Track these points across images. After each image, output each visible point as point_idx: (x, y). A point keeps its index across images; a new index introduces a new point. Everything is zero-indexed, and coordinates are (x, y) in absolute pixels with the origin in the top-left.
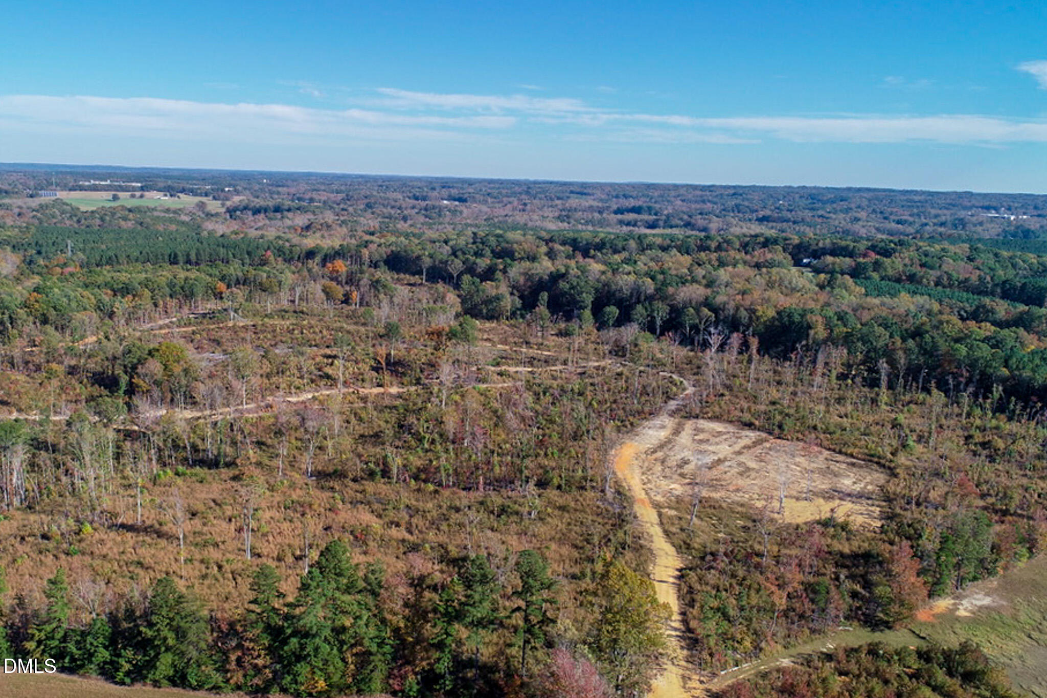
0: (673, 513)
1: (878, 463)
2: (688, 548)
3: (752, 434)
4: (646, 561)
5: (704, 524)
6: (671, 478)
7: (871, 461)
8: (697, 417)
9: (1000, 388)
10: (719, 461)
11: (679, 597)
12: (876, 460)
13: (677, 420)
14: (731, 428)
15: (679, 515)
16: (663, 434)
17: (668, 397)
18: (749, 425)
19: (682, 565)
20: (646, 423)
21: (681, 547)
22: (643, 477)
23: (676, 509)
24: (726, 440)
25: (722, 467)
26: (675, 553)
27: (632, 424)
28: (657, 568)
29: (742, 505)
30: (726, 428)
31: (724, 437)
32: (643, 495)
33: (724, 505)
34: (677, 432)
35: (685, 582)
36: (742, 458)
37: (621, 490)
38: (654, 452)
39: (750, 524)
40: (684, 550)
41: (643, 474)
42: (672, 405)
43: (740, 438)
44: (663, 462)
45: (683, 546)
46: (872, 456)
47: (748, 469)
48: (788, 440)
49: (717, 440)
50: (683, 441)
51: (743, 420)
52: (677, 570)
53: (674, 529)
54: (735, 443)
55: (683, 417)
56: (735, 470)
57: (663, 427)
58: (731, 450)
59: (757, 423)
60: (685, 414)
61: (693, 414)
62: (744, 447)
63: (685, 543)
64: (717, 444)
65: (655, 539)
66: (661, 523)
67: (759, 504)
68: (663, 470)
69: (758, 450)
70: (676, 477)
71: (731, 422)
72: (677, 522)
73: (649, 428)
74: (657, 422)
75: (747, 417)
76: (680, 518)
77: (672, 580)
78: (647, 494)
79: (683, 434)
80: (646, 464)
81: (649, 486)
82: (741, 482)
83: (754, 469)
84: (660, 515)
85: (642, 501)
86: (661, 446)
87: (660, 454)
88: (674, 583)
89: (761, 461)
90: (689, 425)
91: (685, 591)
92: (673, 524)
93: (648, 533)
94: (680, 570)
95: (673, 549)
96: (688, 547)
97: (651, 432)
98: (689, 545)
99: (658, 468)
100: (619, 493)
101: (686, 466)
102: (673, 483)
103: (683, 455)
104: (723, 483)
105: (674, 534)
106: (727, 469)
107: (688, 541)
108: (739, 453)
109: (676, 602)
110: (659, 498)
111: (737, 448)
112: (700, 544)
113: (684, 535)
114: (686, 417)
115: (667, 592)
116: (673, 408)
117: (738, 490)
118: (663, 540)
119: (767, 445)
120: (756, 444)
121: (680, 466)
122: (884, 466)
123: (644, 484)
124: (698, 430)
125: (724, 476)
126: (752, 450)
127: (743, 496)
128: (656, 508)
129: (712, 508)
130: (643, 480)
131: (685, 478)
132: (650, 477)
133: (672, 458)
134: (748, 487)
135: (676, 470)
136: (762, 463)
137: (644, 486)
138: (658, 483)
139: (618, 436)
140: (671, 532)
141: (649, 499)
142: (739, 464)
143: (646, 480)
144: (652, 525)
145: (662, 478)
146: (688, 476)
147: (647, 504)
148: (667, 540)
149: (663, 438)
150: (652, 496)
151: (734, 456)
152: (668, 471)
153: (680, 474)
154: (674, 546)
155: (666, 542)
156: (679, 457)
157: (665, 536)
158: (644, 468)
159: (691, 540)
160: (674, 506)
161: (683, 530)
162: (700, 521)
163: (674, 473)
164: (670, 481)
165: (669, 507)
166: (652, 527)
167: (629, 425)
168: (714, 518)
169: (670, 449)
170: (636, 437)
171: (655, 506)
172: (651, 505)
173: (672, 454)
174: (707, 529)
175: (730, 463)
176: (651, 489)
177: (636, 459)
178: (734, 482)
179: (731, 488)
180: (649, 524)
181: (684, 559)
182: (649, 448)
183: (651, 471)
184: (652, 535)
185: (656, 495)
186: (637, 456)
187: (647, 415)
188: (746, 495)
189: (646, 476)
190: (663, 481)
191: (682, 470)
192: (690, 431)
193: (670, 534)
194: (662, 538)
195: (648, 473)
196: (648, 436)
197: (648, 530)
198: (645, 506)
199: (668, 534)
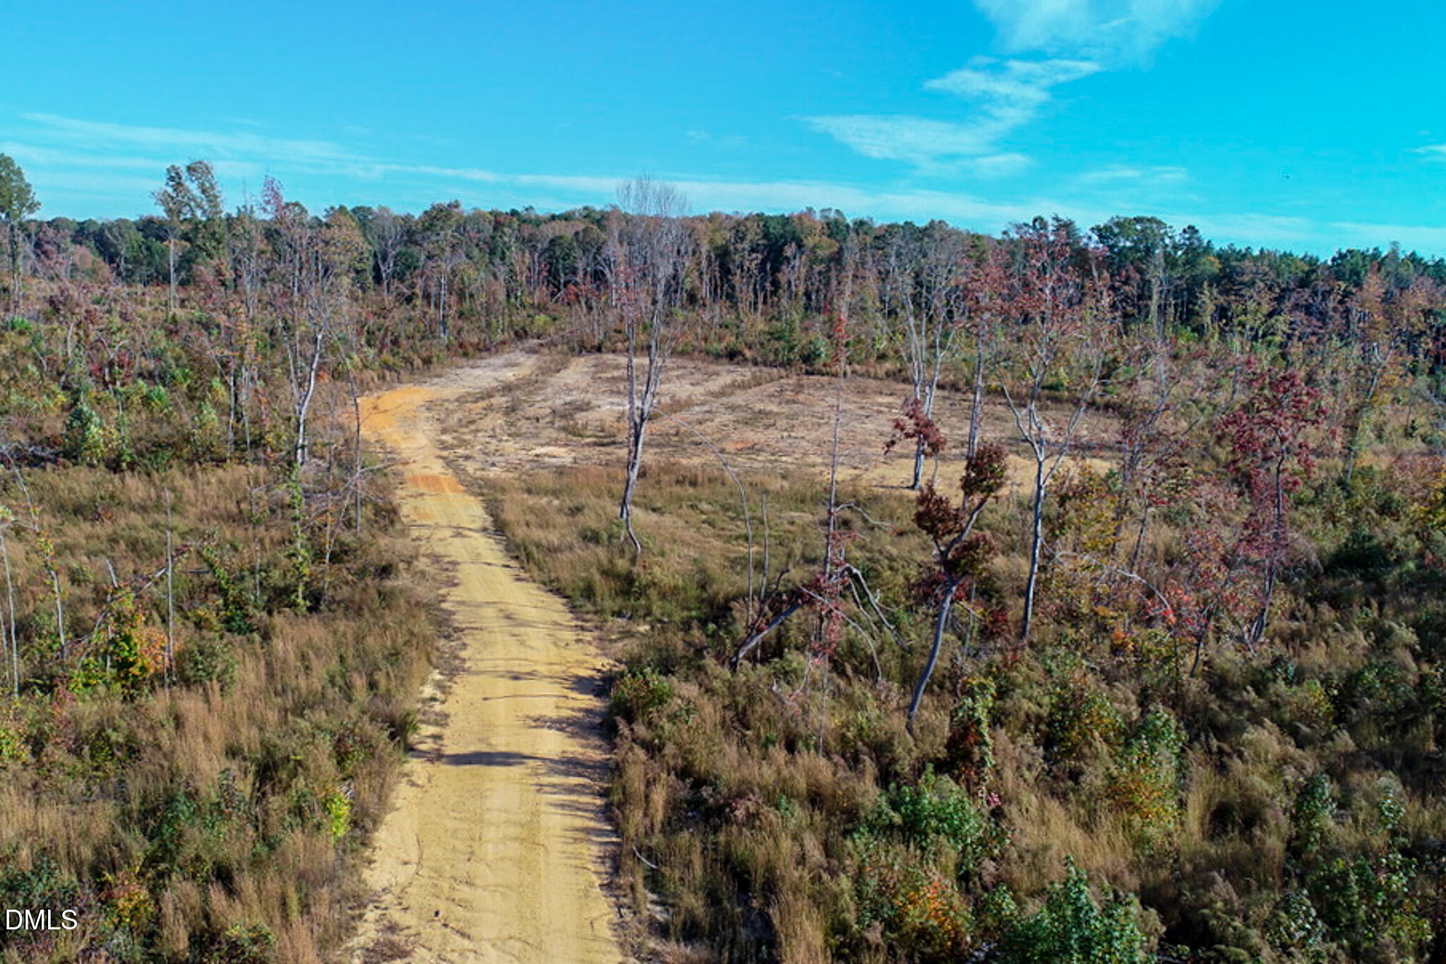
0: (548, 501)
2: (626, 593)
3: (741, 369)
5: (667, 520)
6: (536, 436)
7: (1055, 398)
8: (599, 349)
10: (677, 405)
11: (616, 863)
13: (547, 357)
14: (688, 363)
15: (569, 503)
16: (511, 374)
18: (732, 355)
19: (604, 663)
20: (463, 361)
21: (589, 592)
22: (446, 438)
23: (555, 493)
24: (679, 377)
25: (686, 415)
26: (566, 618)
27: (427, 361)
28: (464, 689)
29: (784, 476)
30: (675, 362)
31: (676, 373)
32: (437, 468)
34: (549, 370)
35: (653, 749)
36: (736, 400)
37: (357, 459)
38: (490, 396)
40: (608, 603)
41: (444, 431)
43: (715, 374)
44: (510, 410)
45: (602, 587)
47: (764, 414)
48: (833, 375)
50: (569, 381)
51: (710, 349)
52: (581, 684)
54: (706, 381)
55: (560, 352)
56: (726, 418)
57: (511, 366)
58: (699, 389)
59: (748, 354)
60: (567, 350)
61: (588, 347)
62: (734, 385)
63: (606, 573)
65: (467, 572)
66: (499, 528)
67: (837, 474)
68: (511, 424)
69: (771, 388)
70: (552, 433)
71: (683, 354)
72: (562, 519)
73: (474, 367)
74: (498, 360)
75: (719, 346)
76: (576, 510)
77: (554, 744)
78: (449, 463)
79: (566, 373)
80: (458, 416)
81: (461, 451)
82: (754, 436)
83: (777, 414)
84: (493, 509)
85: (432, 481)
86: (506, 389)
87: (500, 400)
88: (571, 765)
89: (789, 402)
90: (581, 364)
92: (544, 525)
94: (602, 685)
95: (557, 603)
96: (627, 585)
97: (477, 372)
98: (629, 579)
99: (497, 421)
102: (542, 445)
103: (568, 399)
104: (702, 439)
105: (552, 550)
106: (700, 416)
107: (622, 564)
108: (722, 393)
109: (602, 909)
110: (494, 473)
111: (715, 385)
112: (678, 573)
115: (529, 836)
117: (754, 450)
118: (503, 576)
119: (792, 382)
121: (561, 415)
122: (1093, 405)
123: (443, 449)
124: (605, 367)
125: (699, 427)
126: (755, 388)
127: (776, 461)
128: (482, 495)
129: (687, 486)
130: (442, 442)
131: (580, 436)
132: (467, 437)
133: (537, 405)
134: (781, 444)
135: (552, 423)
136: (795, 406)
137: (445, 453)
138: (492, 447)
139: (383, 378)
140: (538, 546)
141: (456, 474)
142: (733, 408)
143: (455, 442)
144: (458, 535)
145: (505, 438)
146: (589, 433)
147: (445, 486)
148: (523, 575)
149: (513, 379)
150: (470, 470)
151: (709, 398)
152: (524, 426)
153: (564, 429)
154: (558, 592)
155: (519, 579)
156: (559, 402)
157: (513, 563)
158: (453, 421)
159: (633, 561)
160: (551, 485)
161: (591, 538)
162: (654, 517)
163: (544, 428)
164: (534, 441)
165: (529, 491)
166: (457, 541)
167: (418, 362)
168: (705, 506)
169: (530, 392)
170: (436, 380)
171: (477, 490)
172: (462, 488)
173: (539, 398)
174: (690, 534)
175: (706, 408)
176: (467, 458)
177: (428, 409)
178: (735, 436)
179: (730, 447)
180: (448, 533)
181: (614, 637)
182: (469, 394)
183: (473, 427)
184: (455, 563)
185: (483, 469)
186: (430, 405)
187: (471, 350)
188: (784, 459)
189: (455, 435)
190: (511, 443)
191: (572, 422)
192: (586, 369)
193: (535, 555)
194: (499, 571)
195: (463, 430)
196: (470, 378)
197: (439, 550)
198: (442, 490)
199: (528, 557)
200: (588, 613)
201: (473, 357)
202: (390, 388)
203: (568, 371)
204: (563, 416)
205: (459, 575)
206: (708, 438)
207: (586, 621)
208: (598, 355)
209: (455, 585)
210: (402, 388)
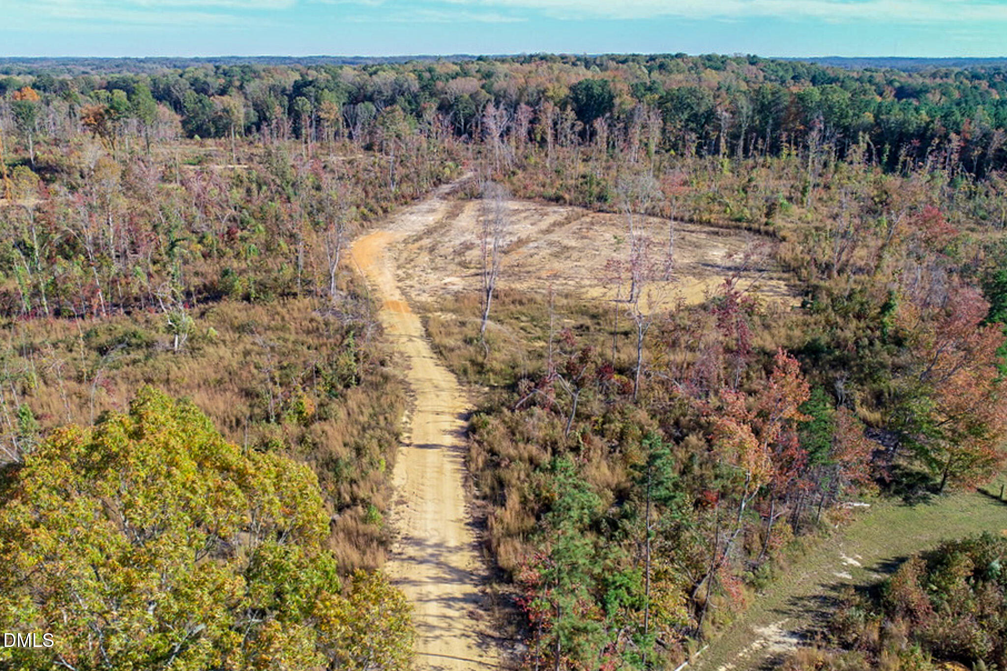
0: (450, 316)
1: (749, 229)
2: (480, 373)
3: (562, 210)
4: (391, 406)
6: (445, 269)
7: (738, 227)
8: (481, 197)
9: (867, 137)
10: (521, 243)
11: (466, 479)
12: (745, 225)
13: (452, 203)
14: (532, 206)
15: (461, 319)
16: (431, 218)
17: (438, 181)
18: (557, 200)
19: (469, 406)
20: (405, 209)
21: (465, 372)
22: (400, 272)
23: (454, 311)
24: (525, 218)
25: (524, 250)
26: (456, 385)
27: (385, 211)
28: (417, 418)
29: (566, 296)
30: (524, 205)
31: (524, 215)
32: (397, 296)
33: (538, 298)
34: (453, 214)
35: (480, 443)
36: (553, 237)
37: (359, 291)
38: (420, 238)
39: (588, 322)
40: (473, 377)
41: (399, 267)
42: (445, 188)
43: (546, 214)
44: (432, 250)
45: (471, 369)
46: (739, 220)
47: (567, 248)
48: (615, 212)
49: (514, 219)
50: (464, 224)
51: (546, 194)
52: (461, 416)
53: (450, 342)
54: (540, 221)
55: (460, 199)
56: (545, 252)
57: (432, 211)
58: (535, 228)
59: (567, 196)
60: (463, 196)
61: (475, 193)
62: (554, 224)
63: (473, 362)
64: (512, 223)
65: (416, 362)
66: (428, 335)
67: (596, 292)
68: (432, 261)
69: (575, 226)
70: (452, 267)
71: (530, 198)
72: (456, 330)
73: (411, 213)
74: (424, 206)
75: (551, 192)
76: (463, 324)
77: (449, 440)
78: (404, 293)
79: (462, 217)
80: (405, 255)
81: (408, 282)
82: (558, 265)
83: (573, 248)
84: (425, 322)
85: (395, 305)
86: (429, 232)
87: (426, 242)
88: (455, 448)
89: (583, 238)
90: (471, 208)
91: (480, 461)
92: (449, 334)
93: (402, 354)
94: (467, 417)
95: (452, 377)
96: (481, 369)
97: (413, 218)
98: (482, 365)
99: (425, 258)
100: (355, 296)
101: (468, 253)
102: (448, 276)
103: (463, 239)
104: (530, 269)
105: (452, 350)
106: (533, 251)
107: (480, 359)
108: (548, 231)
109: (461, 492)
110: (425, 298)
111: (544, 225)
112: (503, 362)
113: (472, 349)
114: (463, 199)
115: (440, 471)
116: (447, 191)
117: (556, 276)
118: (430, 363)
119: (588, 219)
120: (568, 220)
121: (458, 253)
122: (758, 232)
123: (399, 281)
124: (484, 211)
125: (530, 260)
126: (567, 226)
127: (566, 284)
128: (419, 313)
129: (517, 305)
130: (398, 276)
131: (468, 268)
132: (410, 271)
133: (446, 245)
134: (572, 271)
135: (453, 259)
136: (585, 241)
137: (400, 284)
138: (423, 279)
139: (362, 226)
140: (445, 347)
141: (408, 300)
142: (550, 244)
143: (404, 275)
144: (410, 340)
145: (429, 271)
146: (472, 265)
147: (402, 308)
148: (439, 363)
149: (432, 223)
150: (413, 296)
151: (541, 235)
152: (439, 262)
153: (460, 264)
154: (453, 371)
155: (437, 365)
156: (458, 242)
157: (435, 356)
158: (402, 261)
159: (485, 357)
160: (452, 308)
161: (468, 341)
162: (499, 326)
163: (450, 263)
164: (444, 273)
165: (442, 310)
166: (410, 344)
167: (380, 212)
168: (524, 318)
169: (443, 235)
170: (391, 225)
171: (416, 310)
172: (410, 309)
173: (447, 239)
174: (513, 337)
175: (536, 244)
176: (412, 287)
177: (389, 250)
178: (547, 267)
179: (544, 274)
180: (405, 339)
181: (474, 394)
182: (409, 236)
183: (413, 264)
184: (409, 357)
185: (419, 295)
186: (391, 247)
187: (409, 200)
188: (570, 282)
189: (404, 270)
190: (432, 275)
191: (463, 258)
192: (473, 213)
193: (444, 352)
194: (428, 360)
195: (408, 266)
196: (409, 223)
197: (402, 349)
198: (400, 311)
199: (441, 352)
200: (464, 382)
201: (411, 204)
202: (368, 233)
203: (464, 215)
204: (459, 254)
205: (412, 363)
206: (534, 268)
207: (464, 386)
208: (479, 201)
209: (411, 369)
210: (374, 232)
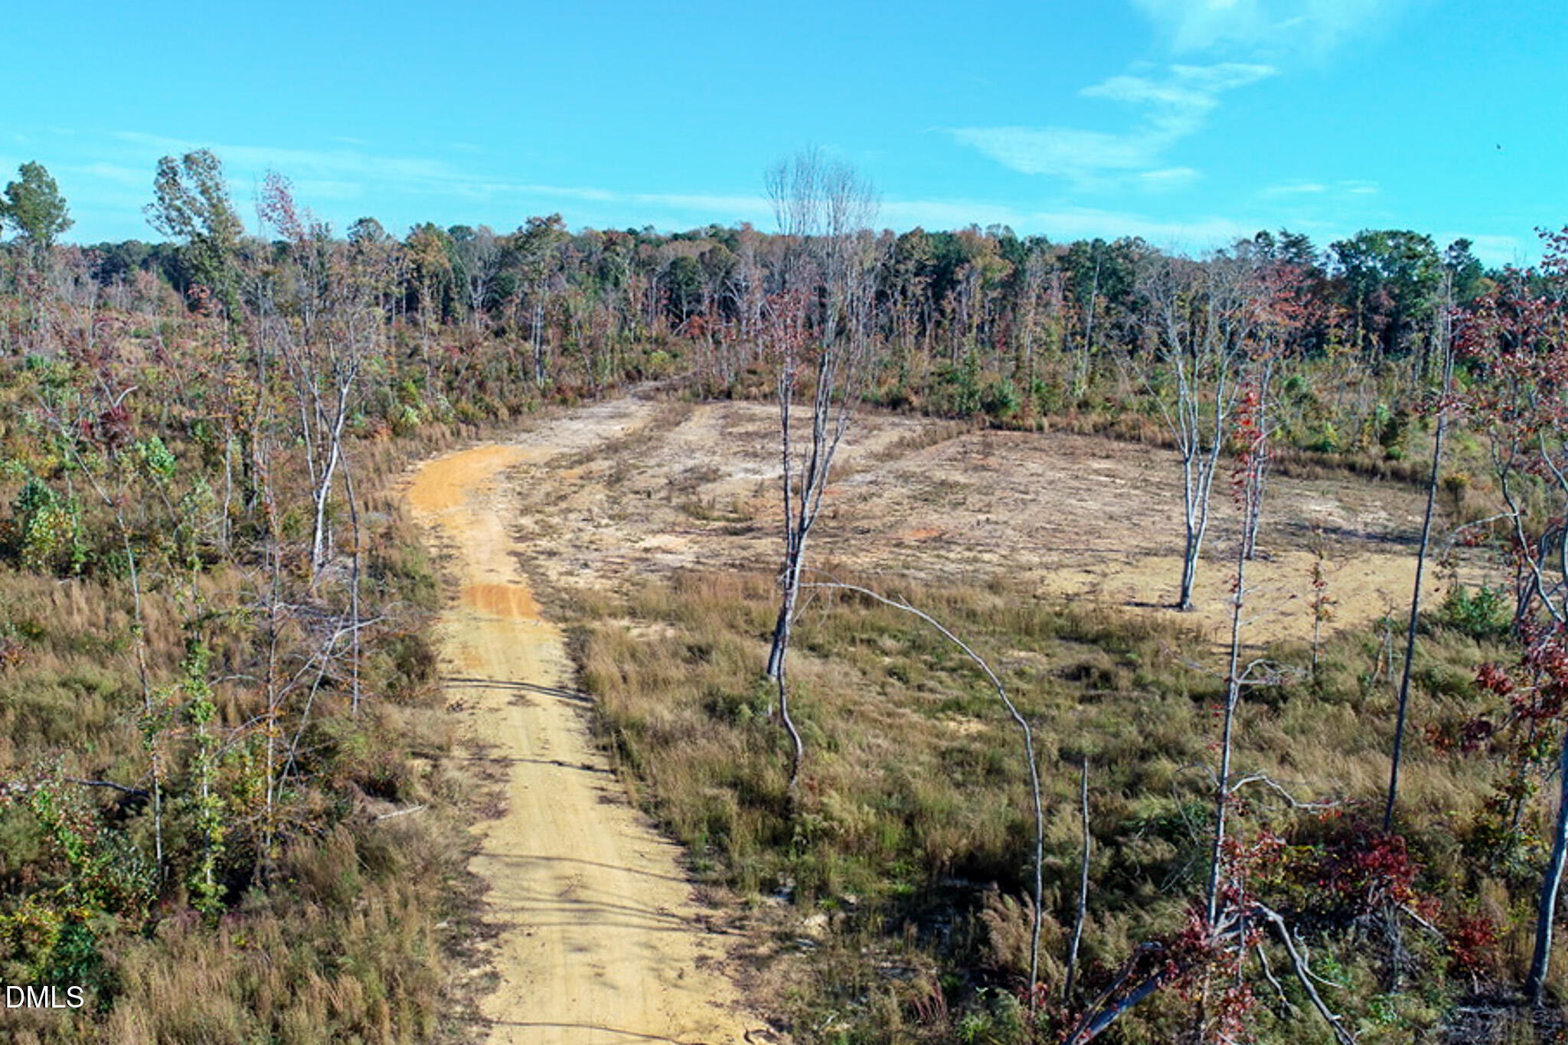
2: (778, 840)
3: (909, 422)
6: (647, 519)
8: (729, 395)
12: (1335, 459)
13: (665, 405)
15: (689, 638)
16: (618, 428)
17: (636, 373)
18: (896, 403)
20: (559, 411)
22: (527, 521)
23: (671, 617)
26: (677, 896)
27: (515, 411)
29: (994, 587)
30: (825, 412)
32: (507, 572)
34: (666, 423)
36: (907, 465)
37: (402, 560)
38: (590, 458)
39: (1104, 661)
40: (755, 861)
41: (525, 511)
42: (651, 386)
43: (876, 428)
44: (615, 480)
45: (742, 828)
47: (947, 486)
48: (1027, 430)
50: (691, 438)
53: (661, 711)
54: (866, 438)
55: (681, 399)
56: (897, 492)
57: (621, 416)
58: (859, 450)
59: (915, 401)
60: (689, 395)
61: (715, 391)
62: (902, 444)
63: (751, 795)
65: (522, 784)
68: (614, 501)
69: (950, 448)
70: (668, 515)
72: (678, 671)
73: (574, 419)
74: (603, 409)
75: (878, 391)
76: (699, 653)
78: (525, 562)
79: (688, 426)
80: (546, 488)
81: (544, 543)
82: (939, 519)
83: (965, 486)
84: (578, 645)
85: (495, 595)
86: (611, 449)
87: (603, 466)
89: (978, 468)
90: (706, 414)
92: (652, 685)
93: (478, 750)
95: (663, 853)
97: (577, 425)
98: (784, 807)
99: (596, 496)
101: (703, 488)
102: (654, 532)
103: (690, 463)
104: (869, 524)
105: (664, 740)
106: (864, 490)
107: (773, 780)
108: (888, 456)
110: (585, 580)
111: (880, 441)
112: (858, 793)
113: (736, 738)
114: (691, 401)
117: (940, 543)
118: (579, 788)
119: (975, 439)
120: (929, 439)
121: (680, 487)
123: (519, 539)
124: (735, 419)
125: (863, 506)
126: (930, 449)
127: (975, 560)
128: (565, 620)
129: (857, 606)
130: (519, 529)
131: (705, 518)
132: (555, 520)
133: (650, 472)
134: (977, 533)
135: (668, 499)
136: (985, 474)
137: (521, 547)
138: (586, 537)
139: (457, 433)
140: (639, 729)
141: (534, 583)
142: (905, 477)
143: (537, 529)
144: (520, 701)
145: (605, 521)
146: (716, 514)
147: (514, 605)
148: (615, 789)
149: (620, 435)
150: (553, 575)
151: (873, 462)
152: (631, 503)
153: (684, 508)
154: (666, 829)
155: (605, 800)
156: (678, 468)
157: (600, 761)
158: (538, 496)
159: (791, 771)
160: (664, 606)
161: (721, 711)
162: (816, 665)
163: (658, 507)
164: (642, 527)
165: (632, 613)
166: (516, 713)
167: (504, 413)
168: (888, 643)
169: (641, 454)
170: (524, 436)
171: (559, 611)
172: (537, 607)
173: (652, 462)
174: (870, 701)
175: (869, 477)
176: (551, 554)
177: (509, 478)
178: (913, 520)
179: (910, 538)
180: (505, 695)
181: (763, 950)
182: (563, 455)
183: (563, 505)
184: (505, 762)
185: (570, 573)
186: (512, 472)
187: (570, 395)
188: (986, 557)
189: (539, 516)
190: (612, 530)
191: (694, 498)
192: (713, 422)
193: (634, 747)
194: (574, 776)
195: (552, 509)
196: (567, 434)
197: (486, 732)
198: (507, 611)
199: (622, 747)
200: (716, 883)
201: (573, 405)
202: (466, 447)
203: (691, 424)
204: (683, 490)
205: (509, 789)
206: (878, 523)
207: (714, 905)
208: (727, 403)
209: (500, 814)
210: (480, 447)
